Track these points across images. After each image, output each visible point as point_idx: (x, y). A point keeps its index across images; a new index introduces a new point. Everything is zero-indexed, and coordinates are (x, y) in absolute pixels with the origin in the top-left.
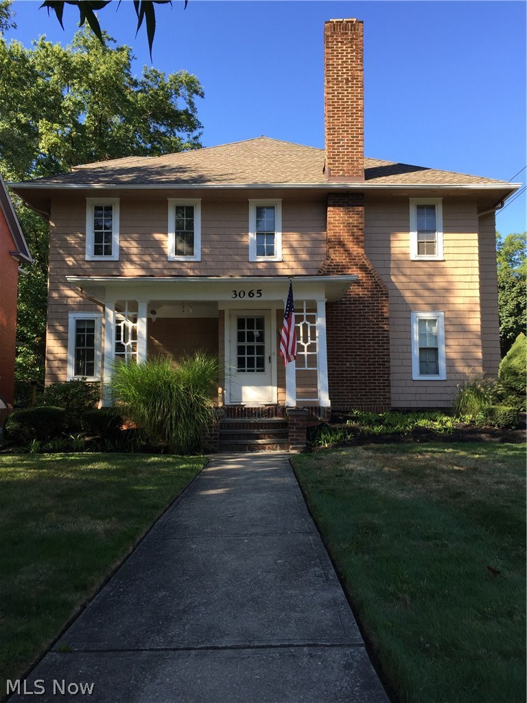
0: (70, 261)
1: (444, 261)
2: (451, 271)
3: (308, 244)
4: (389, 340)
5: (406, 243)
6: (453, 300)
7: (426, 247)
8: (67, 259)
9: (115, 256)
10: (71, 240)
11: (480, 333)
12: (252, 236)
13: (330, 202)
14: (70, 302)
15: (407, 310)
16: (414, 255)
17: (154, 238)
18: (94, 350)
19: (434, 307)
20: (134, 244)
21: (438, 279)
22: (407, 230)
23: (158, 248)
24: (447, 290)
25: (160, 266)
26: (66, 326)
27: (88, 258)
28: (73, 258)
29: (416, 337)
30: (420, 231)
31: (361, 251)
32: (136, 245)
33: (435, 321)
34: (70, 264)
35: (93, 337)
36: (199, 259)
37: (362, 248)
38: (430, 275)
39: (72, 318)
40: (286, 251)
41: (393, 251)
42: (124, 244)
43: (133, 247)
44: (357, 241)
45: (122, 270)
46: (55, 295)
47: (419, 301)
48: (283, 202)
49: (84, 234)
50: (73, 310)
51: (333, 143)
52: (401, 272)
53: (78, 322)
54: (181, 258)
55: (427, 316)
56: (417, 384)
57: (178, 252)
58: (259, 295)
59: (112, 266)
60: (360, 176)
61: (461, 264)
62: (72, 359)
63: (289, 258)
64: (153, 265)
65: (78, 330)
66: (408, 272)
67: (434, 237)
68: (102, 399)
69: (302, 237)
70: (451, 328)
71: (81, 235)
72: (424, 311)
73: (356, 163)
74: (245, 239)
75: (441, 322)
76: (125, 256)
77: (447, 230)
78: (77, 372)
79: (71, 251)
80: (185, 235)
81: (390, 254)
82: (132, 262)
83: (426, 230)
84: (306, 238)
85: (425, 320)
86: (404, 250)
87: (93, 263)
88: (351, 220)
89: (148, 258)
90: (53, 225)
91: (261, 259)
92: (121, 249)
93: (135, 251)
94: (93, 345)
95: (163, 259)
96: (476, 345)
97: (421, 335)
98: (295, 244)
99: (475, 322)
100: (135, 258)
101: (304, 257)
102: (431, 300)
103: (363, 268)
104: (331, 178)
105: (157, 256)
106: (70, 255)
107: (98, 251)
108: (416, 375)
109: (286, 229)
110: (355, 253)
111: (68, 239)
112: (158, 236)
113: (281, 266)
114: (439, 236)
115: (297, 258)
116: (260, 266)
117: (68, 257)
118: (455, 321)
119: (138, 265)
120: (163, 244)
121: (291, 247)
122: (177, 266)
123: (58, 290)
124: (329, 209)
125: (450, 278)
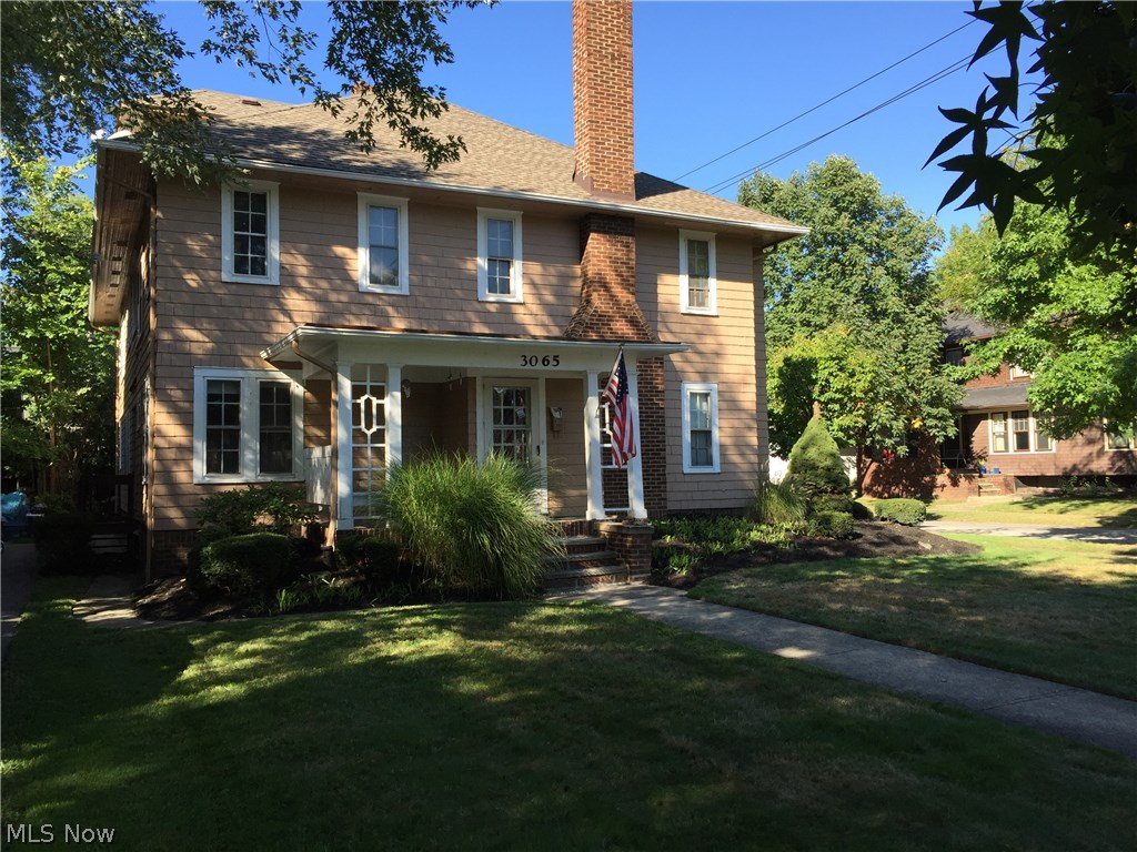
0: (192, 280)
1: (717, 316)
2: (723, 331)
3: (553, 280)
4: (663, 421)
5: (675, 289)
6: (725, 368)
7: (697, 297)
8: (187, 276)
9: (273, 277)
10: (194, 245)
11: (755, 412)
12: (482, 262)
13: (594, 226)
14: (195, 348)
15: (678, 379)
16: (684, 306)
17: (332, 251)
18: (239, 430)
19: (704, 376)
20: (301, 260)
21: (709, 340)
22: (676, 272)
23: (340, 269)
24: (718, 354)
25: (344, 298)
26: (189, 392)
27: (225, 277)
28: (198, 274)
29: (687, 417)
30: (692, 276)
31: (631, 298)
32: (305, 262)
33: (707, 395)
34: (193, 284)
35: (237, 409)
36: (406, 291)
37: (633, 294)
38: (699, 334)
39: (201, 377)
40: (527, 289)
41: (661, 299)
42: (287, 259)
43: (301, 266)
44: (625, 283)
45: (282, 300)
46: (166, 336)
47: (688, 368)
48: (523, 215)
49: (218, 235)
50: (201, 363)
51: (597, 143)
52: (667, 328)
53: (211, 383)
54: (378, 289)
55: (698, 388)
56: (688, 479)
57: (374, 280)
58: (555, 363)
59: (267, 292)
60: (630, 194)
61: (735, 322)
62: (201, 447)
63: (530, 299)
64: (333, 297)
65: (211, 397)
66: (675, 327)
67: (707, 283)
68: (335, 518)
69: (545, 269)
70: (724, 405)
71: (211, 238)
72: (695, 382)
73: (624, 175)
74: (470, 266)
75: (714, 398)
76: (289, 279)
77: (720, 277)
78: (212, 467)
79: (193, 264)
80: (383, 252)
81: (656, 303)
82: (299, 289)
83: (698, 272)
84: (552, 270)
85: (696, 394)
86: (673, 299)
87: (234, 287)
88: (619, 255)
89: (324, 284)
90: (159, 214)
91: (492, 298)
92: (282, 267)
93: (303, 270)
94: (238, 423)
95: (349, 287)
96: (750, 428)
97: (694, 414)
98: (538, 280)
99: (748, 397)
100: (304, 283)
101: (550, 298)
102: (700, 367)
103: (633, 322)
104: (594, 192)
105: (339, 282)
106: (192, 269)
107: (240, 266)
108: (687, 468)
109: (526, 257)
110: (624, 301)
111: (189, 242)
112: (340, 250)
113: (520, 310)
114: (713, 283)
115: (540, 299)
116: (492, 308)
117: (189, 273)
118: (727, 395)
119: (310, 293)
120: (348, 264)
121: (533, 284)
122: (370, 299)
123: (170, 329)
124: (593, 235)
125: (723, 340)
